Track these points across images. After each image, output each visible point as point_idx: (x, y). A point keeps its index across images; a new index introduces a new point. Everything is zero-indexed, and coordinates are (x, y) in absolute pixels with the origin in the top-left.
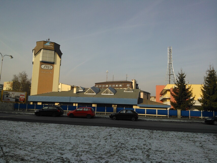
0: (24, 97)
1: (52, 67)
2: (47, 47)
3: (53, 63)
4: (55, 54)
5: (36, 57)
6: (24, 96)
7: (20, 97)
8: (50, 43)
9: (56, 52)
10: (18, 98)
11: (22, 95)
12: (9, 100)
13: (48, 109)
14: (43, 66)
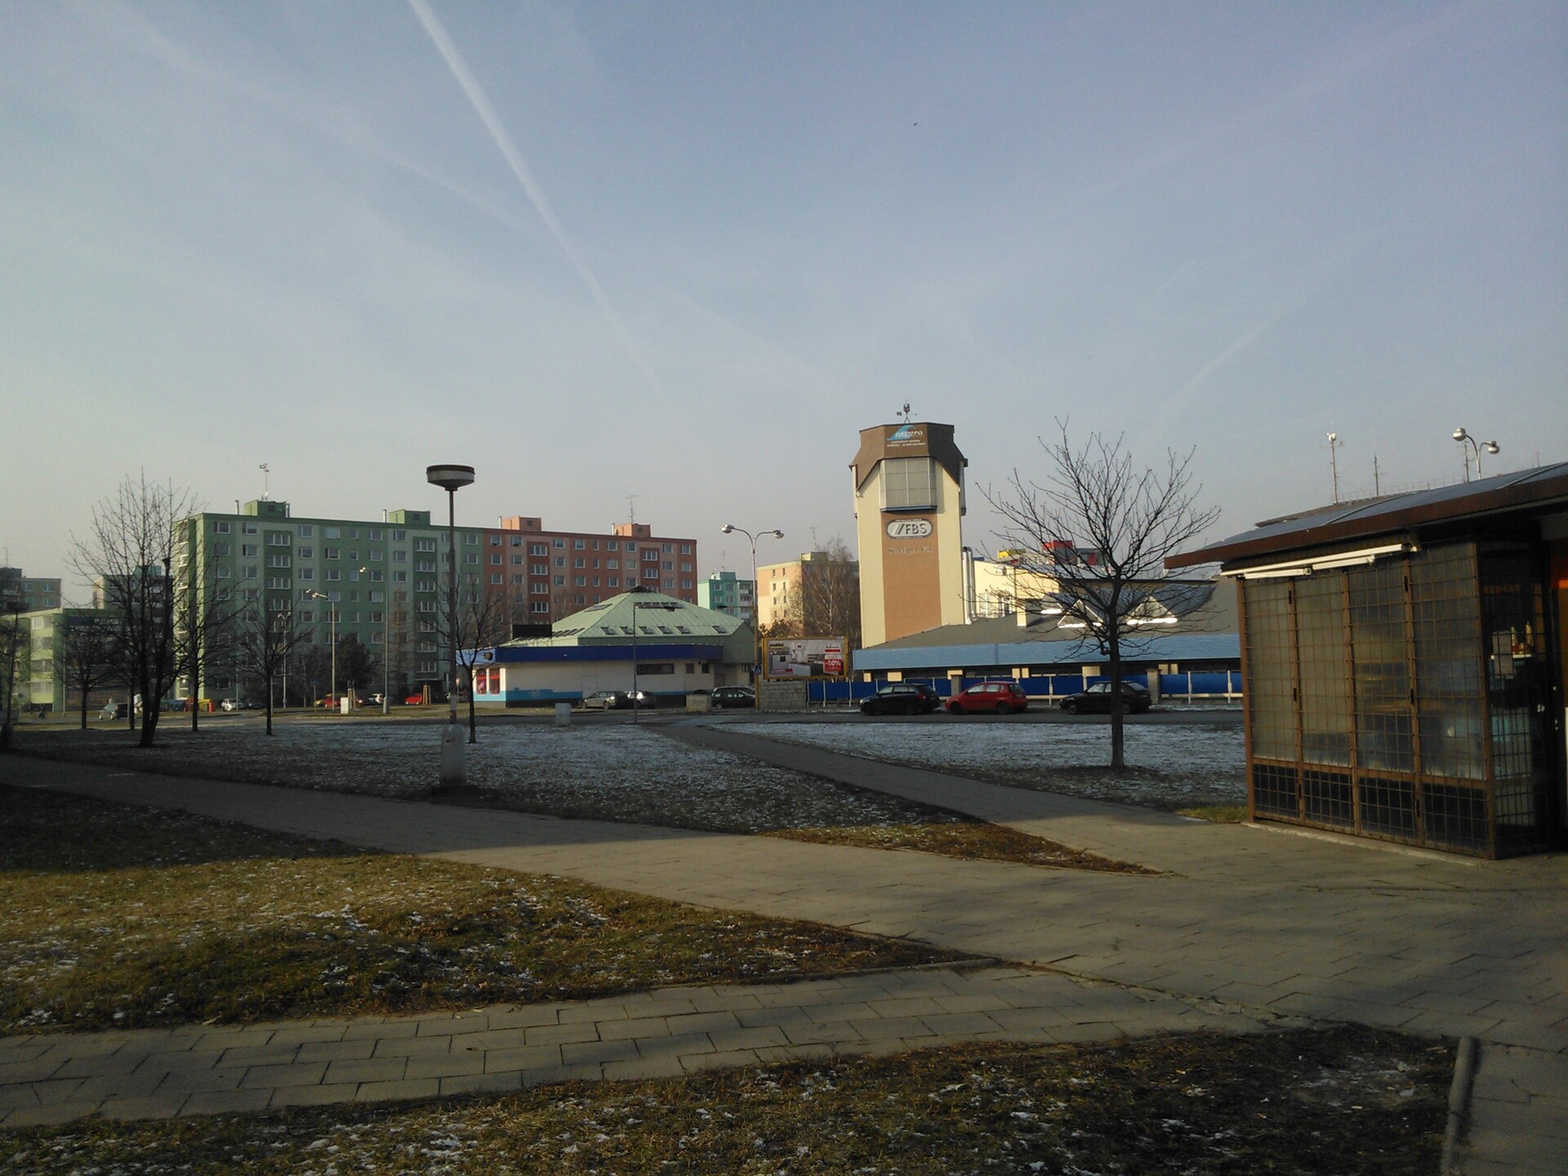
0: (839, 657)
1: (928, 526)
2: (901, 448)
3: (929, 511)
4: (933, 471)
5: (864, 494)
6: (839, 651)
7: (826, 658)
8: (910, 430)
9: (936, 462)
10: (820, 662)
11: (830, 649)
12: (791, 670)
13: (893, 692)
14: (894, 529)
